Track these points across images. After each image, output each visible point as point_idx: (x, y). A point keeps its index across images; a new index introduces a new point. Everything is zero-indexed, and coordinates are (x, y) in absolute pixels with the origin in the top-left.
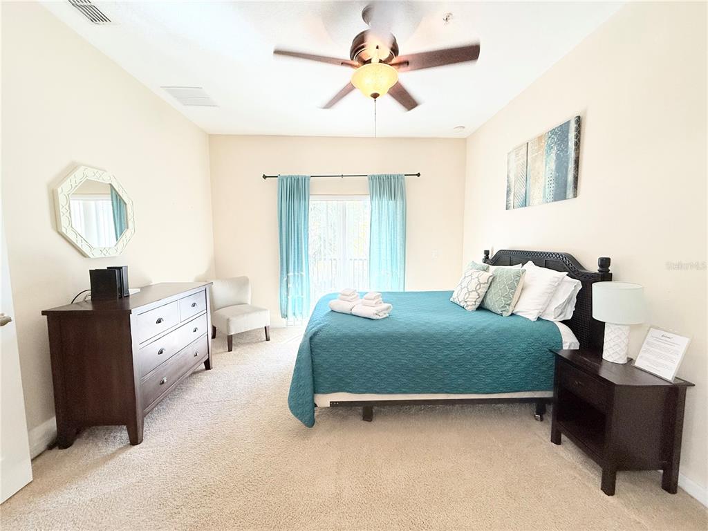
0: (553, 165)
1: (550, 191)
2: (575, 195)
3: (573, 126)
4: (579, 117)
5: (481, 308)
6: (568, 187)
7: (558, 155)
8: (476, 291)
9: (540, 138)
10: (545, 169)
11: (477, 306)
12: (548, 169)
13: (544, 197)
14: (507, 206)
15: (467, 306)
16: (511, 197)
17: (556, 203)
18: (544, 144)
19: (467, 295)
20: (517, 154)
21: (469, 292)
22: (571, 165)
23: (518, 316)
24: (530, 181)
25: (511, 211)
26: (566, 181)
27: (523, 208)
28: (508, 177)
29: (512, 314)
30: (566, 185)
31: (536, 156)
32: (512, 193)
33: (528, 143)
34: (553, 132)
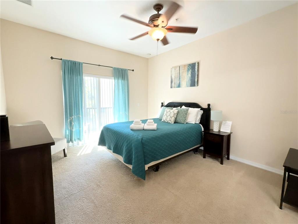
0: (190, 75)
1: (189, 83)
2: (198, 86)
3: (197, 65)
4: (198, 62)
5: (175, 122)
6: (196, 83)
7: (192, 73)
8: (174, 116)
9: (185, 66)
10: (186, 77)
11: (174, 122)
12: (188, 76)
13: (187, 85)
14: (171, 87)
15: (172, 122)
16: (173, 84)
17: (191, 87)
18: (186, 68)
19: (171, 119)
20: (175, 69)
21: (171, 117)
22: (196, 77)
23: (188, 123)
24: (181, 79)
25: (173, 89)
26: (195, 81)
27: (178, 88)
28: (171, 76)
29: (187, 123)
30: (195, 82)
31: (183, 71)
32: (173, 83)
33: (180, 67)
34: (190, 65)
